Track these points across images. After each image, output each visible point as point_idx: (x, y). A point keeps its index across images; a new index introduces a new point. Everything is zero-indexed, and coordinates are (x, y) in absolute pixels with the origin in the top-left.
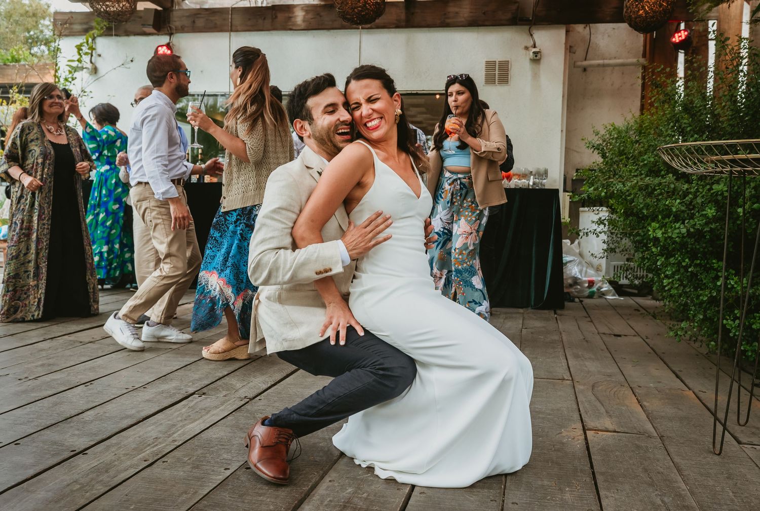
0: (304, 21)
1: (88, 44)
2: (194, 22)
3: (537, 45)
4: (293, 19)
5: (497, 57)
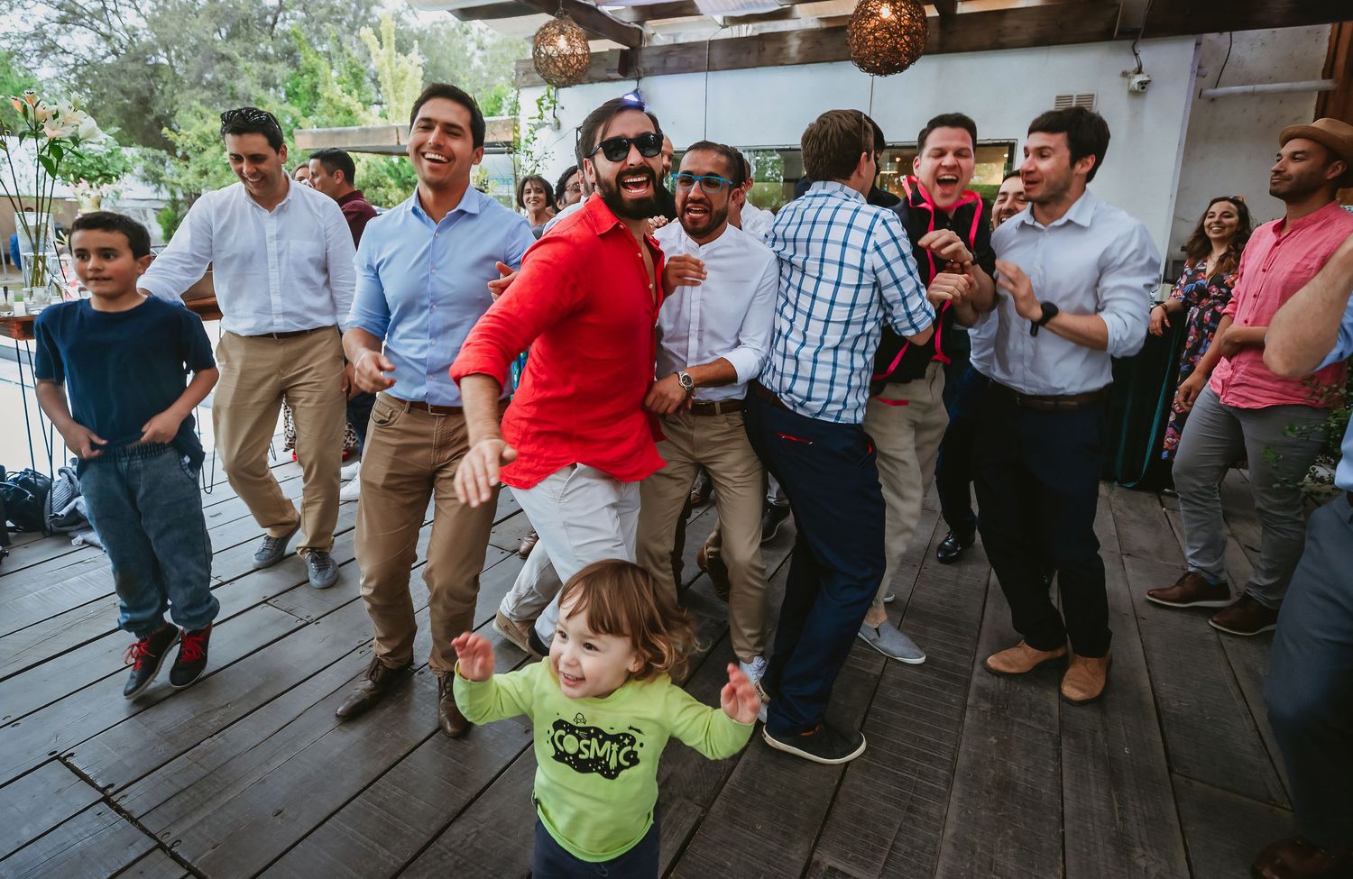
0: (799, 52)
1: (549, 97)
2: (665, 62)
3: (1143, 70)
4: (785, 51)
5: (1075, 89)
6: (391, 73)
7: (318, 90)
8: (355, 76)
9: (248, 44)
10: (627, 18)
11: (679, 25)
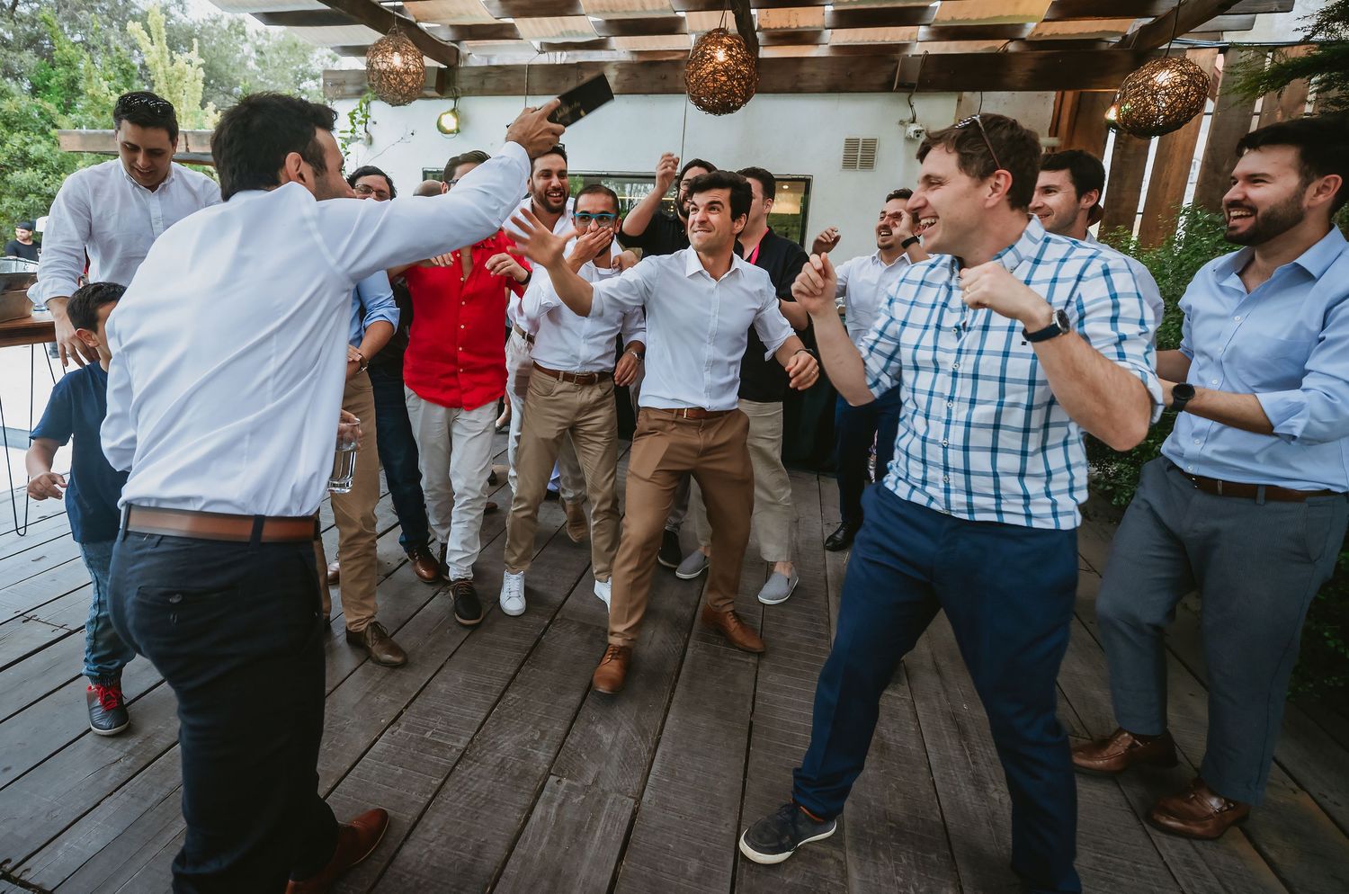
0: (616, 83)
1: (361, 111)
2: (483, 83)
3: (917, 120)
5: (862, 133)
6: (165, 72)
7: (80, 86)
8: (126, 73)
11: (496, 46)
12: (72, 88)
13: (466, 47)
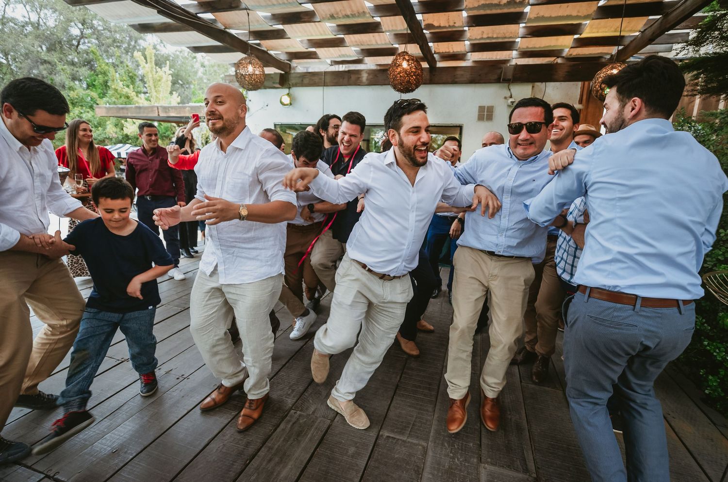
0: (367, 80)
2: (302, 80)
3: (513, 96)
4: (361, 79)
5: (486, 103)
6: (153, 77)
7: (109, 84)
8: (131, 78)
9: (62, 56)
10: (283, 57)
11: (309, 63)
12: (105, 85)
13: (295, 63)
